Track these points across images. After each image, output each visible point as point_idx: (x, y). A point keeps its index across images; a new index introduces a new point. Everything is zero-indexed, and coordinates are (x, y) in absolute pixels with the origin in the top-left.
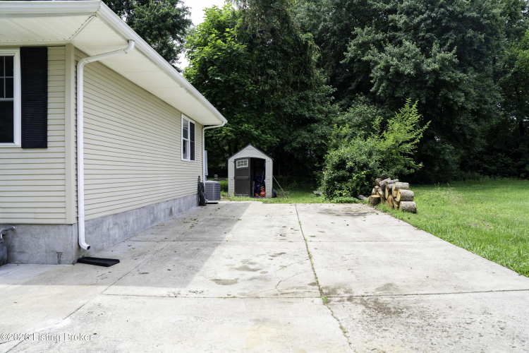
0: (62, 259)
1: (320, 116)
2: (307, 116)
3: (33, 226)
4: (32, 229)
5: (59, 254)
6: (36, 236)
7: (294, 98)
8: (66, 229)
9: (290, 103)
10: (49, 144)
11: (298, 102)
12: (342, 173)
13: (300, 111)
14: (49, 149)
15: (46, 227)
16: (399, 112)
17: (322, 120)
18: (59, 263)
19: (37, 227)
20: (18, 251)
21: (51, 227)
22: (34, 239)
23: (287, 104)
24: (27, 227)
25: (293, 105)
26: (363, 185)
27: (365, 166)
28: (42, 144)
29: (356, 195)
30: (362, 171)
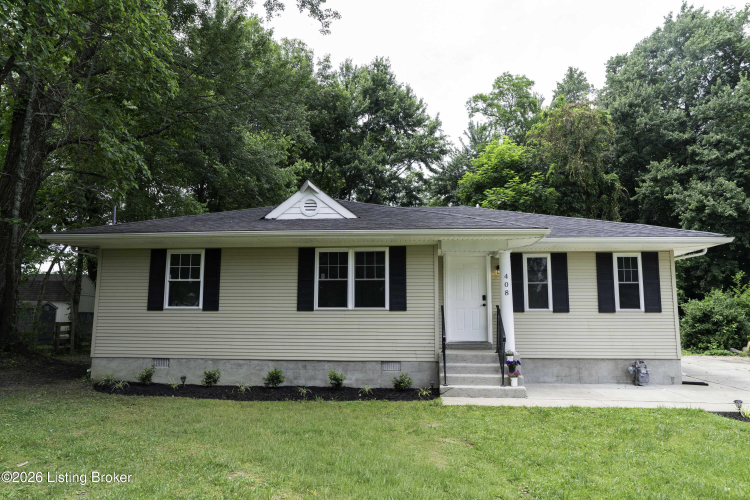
0: (677, 382)
3: (654, 361)
5: (673, 378)
6: (656, 366)
10: (663, 310)
12: (707, 326)
14: (663, 313)
15: (663, 361)
18: (673, 383)
19: (657, 361)
22: (656, 369)
24: (650, 361)
26: (733, 338)
27: (734, 319)
28: (658, 309)
29: (726, 348)
30: (729, 322)
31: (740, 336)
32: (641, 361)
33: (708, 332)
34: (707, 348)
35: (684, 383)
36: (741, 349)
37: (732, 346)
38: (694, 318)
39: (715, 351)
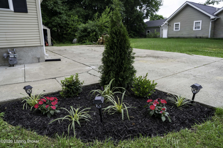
0: (40, 60)
1: (63, 11)
2: (58, 11)
3: (24, 48)
4: (24, 49)
5: (39, 59)
6: (26, 52)
7: (52, 2)
8: (41, 48)
9: (50, 5)
10: (28, 11)
11: (53, 4)
12: (86, 34)
13: (55, 8)
14: (28, 13)
15: (31, 48)
16: (104, 11)
17: (63, 13)
18: (39, 62)
19: (27, 48)
20: (18, 59)
21: (33, 47)
22: (26, 53)
23: (49, 5)
24: (22, 48)
25: (52, 6)
26: (94, 38)
27: (95, 31)
29: (91, 42)
30: (93, 32)
31: (96, 37)
32: (12, 49)
33: (86, 36)
34: (85, 42)
35: (46, 61)
36: (96, 42)
37: (93, 41)
38: (81, 31)
39: (88, 43)
